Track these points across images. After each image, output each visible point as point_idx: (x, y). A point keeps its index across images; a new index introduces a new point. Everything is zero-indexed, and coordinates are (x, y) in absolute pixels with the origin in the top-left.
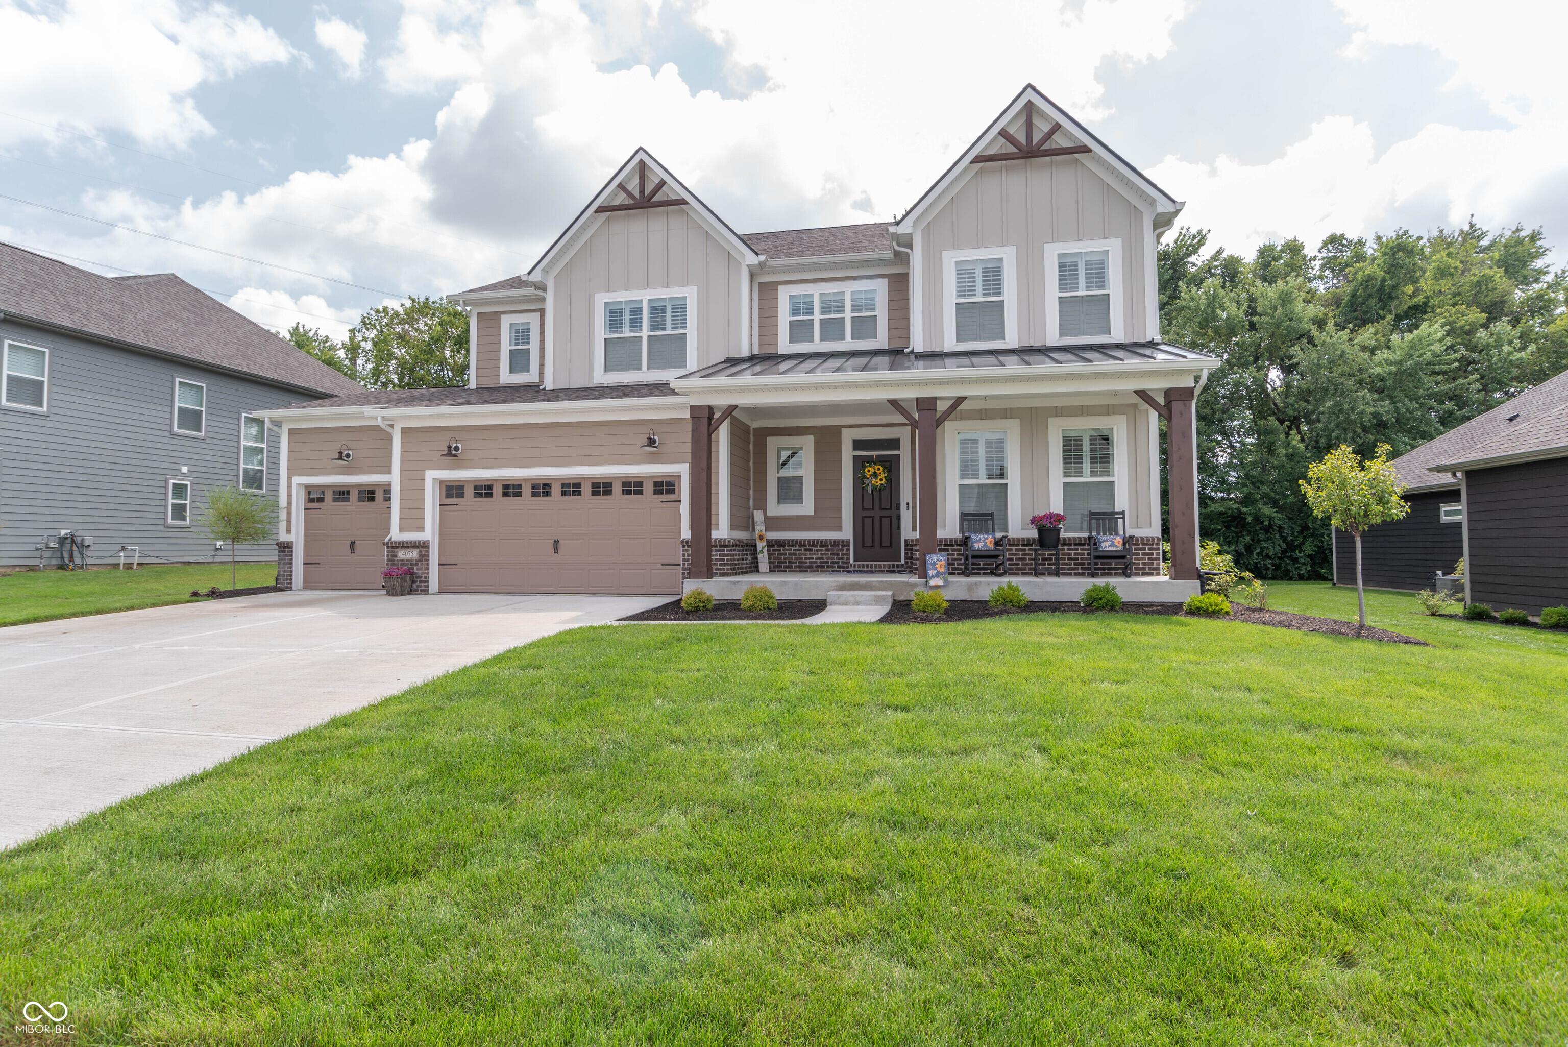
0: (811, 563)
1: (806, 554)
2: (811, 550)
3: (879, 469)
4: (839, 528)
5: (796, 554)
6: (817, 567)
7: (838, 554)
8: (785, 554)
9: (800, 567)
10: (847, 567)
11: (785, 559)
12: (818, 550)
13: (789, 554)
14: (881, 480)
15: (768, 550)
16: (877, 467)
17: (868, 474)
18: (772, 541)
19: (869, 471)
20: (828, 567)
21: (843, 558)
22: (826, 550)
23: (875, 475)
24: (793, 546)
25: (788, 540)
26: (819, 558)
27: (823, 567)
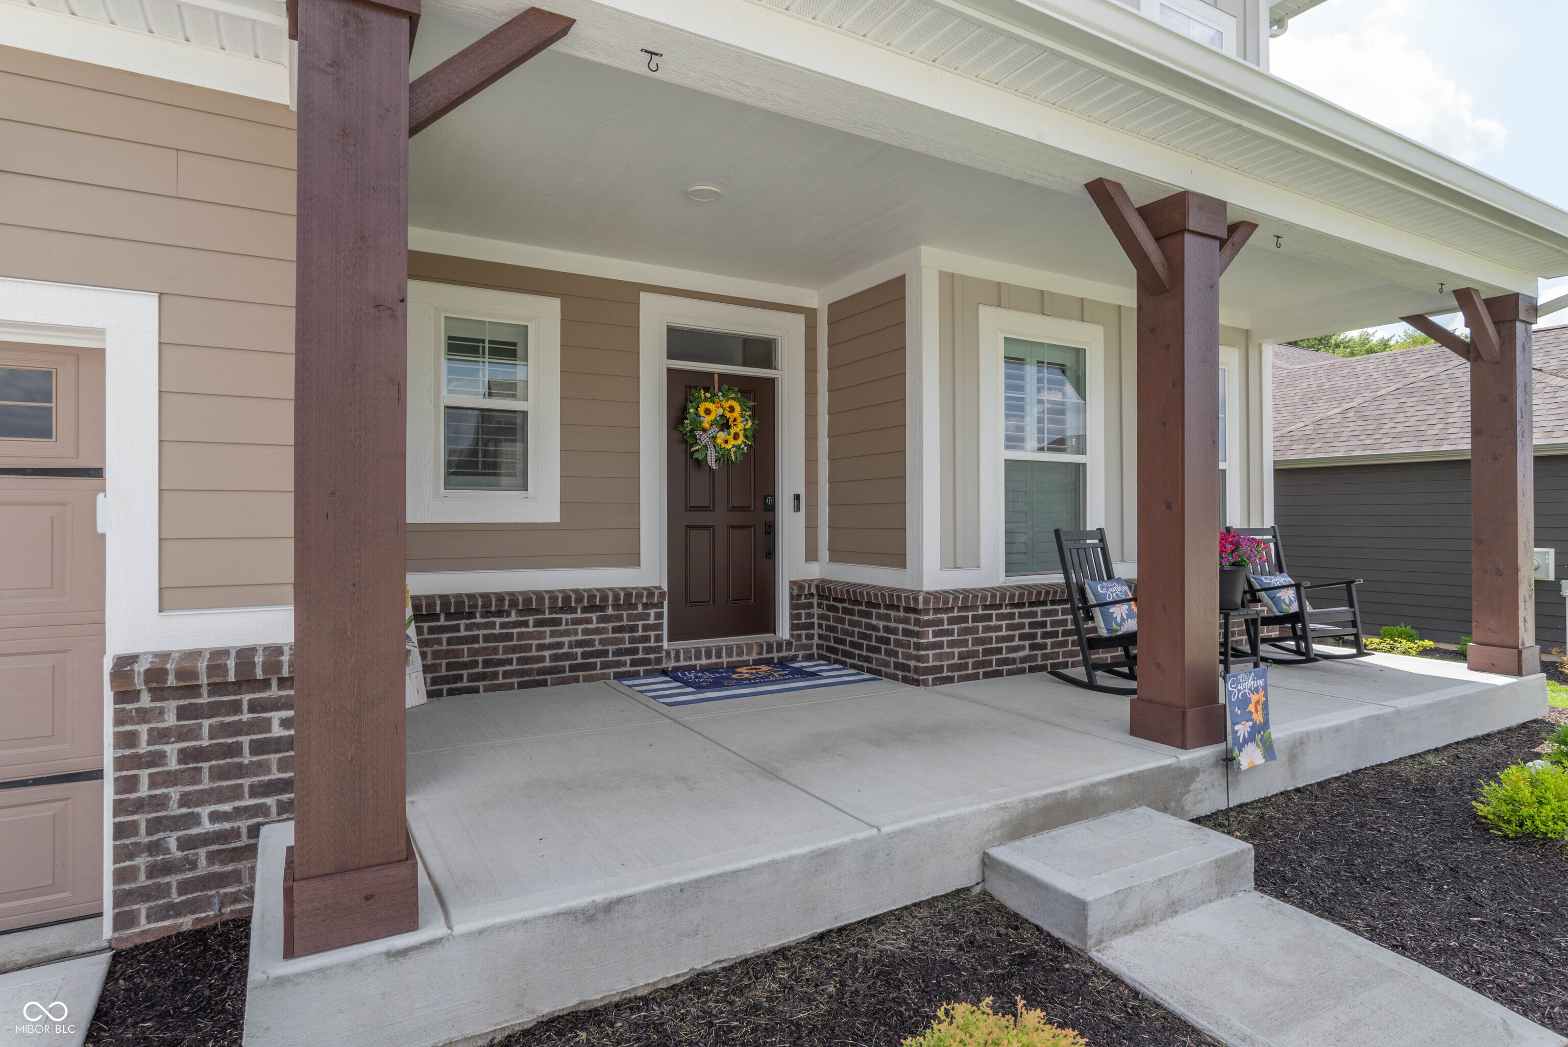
0: (554, 658)
1: (541, 635)
2: (557, 622)
3: (732, 409)
4: (633, 559)
5: (509, 637)
6: (573, 668)
7: (633, 629)
8: (475, 639)
9: (523, 673)
10: (659, 661)
11: (474, 652)
12: (576, 622)
13: (487, 638)
14: (736, 437)
15: (419, 631)
16: (727, 405)
17: (707, 421)
18: (430, 599)
19: (708, 412)
20: (605, 666)
21: (646, 639)
22: (601, 620)
23: (725, 425)
24: (500, 613)
25: (486, 596)
26: (580, 644)
27: (593, 666)
